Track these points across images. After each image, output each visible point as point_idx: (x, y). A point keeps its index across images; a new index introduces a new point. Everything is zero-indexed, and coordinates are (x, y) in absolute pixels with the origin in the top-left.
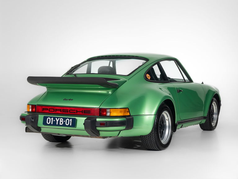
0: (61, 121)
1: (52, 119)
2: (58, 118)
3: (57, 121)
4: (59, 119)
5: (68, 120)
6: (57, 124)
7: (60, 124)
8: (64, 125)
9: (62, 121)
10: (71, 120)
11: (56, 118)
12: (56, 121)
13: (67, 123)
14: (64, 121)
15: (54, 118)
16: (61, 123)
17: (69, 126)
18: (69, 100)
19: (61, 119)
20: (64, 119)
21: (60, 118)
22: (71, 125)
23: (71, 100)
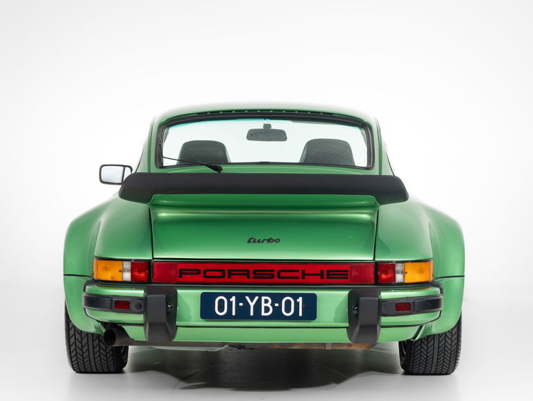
0: (263, 305)
1: (233, 299)
2: (252, 296)
3: (252, 304)
4: (257, 298)
5: (288, 303)
6: (252, 314)
7: (263, 314)
8: (277, 315)
9: (269, 305)
10: (300, 300)
11: (247, 298)
12: (247, 306)
13: (288, 310)
14: (277, 305)
15: (240, 298)
16: (267, 309)
17: (295, 317)
18: (269, 241)
19: (263, 298)
20: (277, 298)
21: (260, 295)
22: (301, 314)
23: (274, 243)
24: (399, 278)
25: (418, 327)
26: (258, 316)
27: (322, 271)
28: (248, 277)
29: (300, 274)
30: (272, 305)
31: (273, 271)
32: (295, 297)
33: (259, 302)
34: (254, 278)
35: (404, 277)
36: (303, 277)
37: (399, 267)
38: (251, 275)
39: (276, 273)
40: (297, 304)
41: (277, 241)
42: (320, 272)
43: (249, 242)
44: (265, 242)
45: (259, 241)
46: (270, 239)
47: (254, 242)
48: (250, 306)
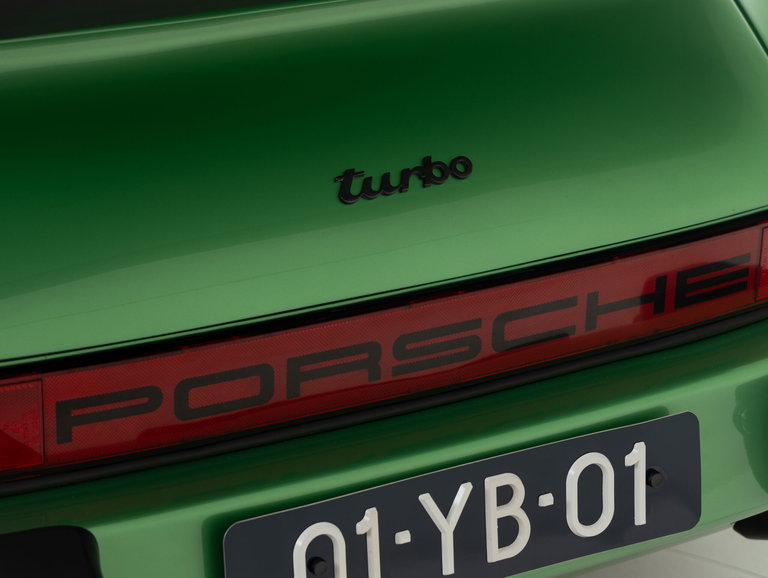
0: (494, 513)
1: (369, 523)
3: (446, 527)
4: (464, 491)
5: (591, 480)
6: (448, 569)
7: (495, 554)
9: (515, 509)
10: (637, 455)
11: (427, 500)
12: (428, 536)
13: (589, 514)
14: (547, 500)
15: (398, 505)
16: (508, 530)
17: (622, 531)
19: (492, 484)
22: (640, 518)
30: (530, 506)
32: (619, 446)
36: (592, 324)
38: (387, 361)
39: (486, 333)
40: (624, 477)
42: (650, 288)
43: (345, 197)
44: (414, 181)
45: (386, 188)
46: (427, 161)
47: (367, 192)
48: (436, 534)
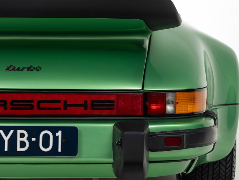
0: (19, 139)
2: (6, 130)
3: (6, 139)
4: (12, 132)
5: (46, 137)
6: (6, 149)
7: (19, 149)
8: (34, 150)
9: (25, 139)
10: (59, 134)
13: (46, 145)
14: (34, 139)
17: (54, 153)
18: (29, 69)
19: (19, 132)
20: (33, 132)
21: (16, 129)
22: (60, 150)
23: (35, 70)
24: (170, 109)
25: (189, 161)
26: (13, 152)
27: (86, 102)
28: (6, 108)
29: (61, 105)
30: (29, 139)
31: (32, 101)
32: (54, 130)
33: (14, 136)
34: (11, 109)
35: (175, 108)
36: (65, 108)
37: (170, 97)
38: (9, 106)
39: (35, 104)
40: (56, 139)
41: (39, 69)
42: (83, 103)
43: (7, 70)
44: (26, 70)
45: (18, 69)
46: (31, 66)
47: (13, 70)
48: (4, 141)
